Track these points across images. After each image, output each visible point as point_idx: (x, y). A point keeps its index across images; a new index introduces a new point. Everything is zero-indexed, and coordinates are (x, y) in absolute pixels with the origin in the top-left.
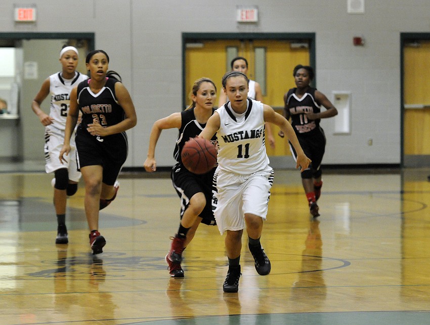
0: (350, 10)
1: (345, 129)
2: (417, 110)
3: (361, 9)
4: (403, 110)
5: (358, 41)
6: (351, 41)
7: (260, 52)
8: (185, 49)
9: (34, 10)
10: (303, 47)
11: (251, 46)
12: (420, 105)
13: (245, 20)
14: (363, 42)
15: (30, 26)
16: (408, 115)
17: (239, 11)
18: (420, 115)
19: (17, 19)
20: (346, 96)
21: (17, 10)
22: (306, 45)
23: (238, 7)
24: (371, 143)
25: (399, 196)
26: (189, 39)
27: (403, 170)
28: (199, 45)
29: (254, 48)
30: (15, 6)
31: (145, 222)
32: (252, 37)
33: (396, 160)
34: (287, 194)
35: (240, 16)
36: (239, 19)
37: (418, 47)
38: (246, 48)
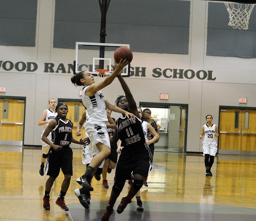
7: (247, 114)
8: (220, 111)
9: (167, 95)
13: (242, 102)
15: (166, 101)
17: (240, 99)
19: (161, 98)
21: (161, 95)
23: (240, 97)
26: (221, 108)
28: (225, 110)
29: (245, 112)
30: (161, 94)
31: (170, 170)
32: (244, 108)
36: (240, 102)
38: (242, 112)
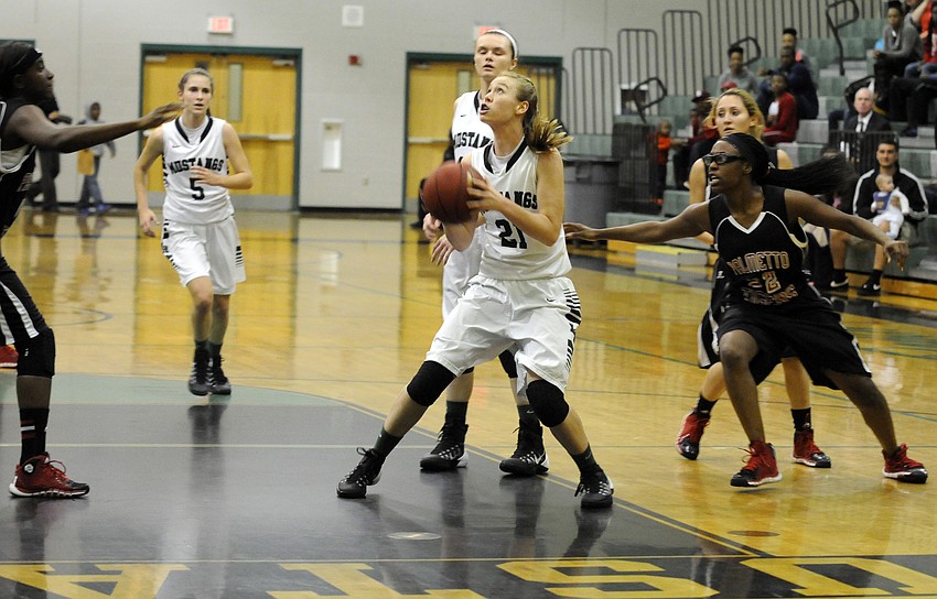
0: (345, 22)
1: (336, 163)
2: (423, 145)
3: (360, 22)
4: (407, 145)
5: (354, 60)
6: (346, 60)
7: (236, 68)
8: (143, 63)
10: (287, 65)
11: (225, 61)
12: (428, 139)
13: (217, 30)
14: (359, 61)
16: (413, 151)
17: (211, 20)
18: (428, 150)
20: (338, 126)
22: (291, 62)
23: (209, 15)
24: (366, 182)
25: (397, 247)
26: (149, 51)
27: (405, 216)
28: (162, 59)
29: (229, 64)
32: (226, 50)
33: (397, 204)
34: (263, 239)
35: (212, 25)
36: (210, 28)
37: (427, 70)
38: (219, 65)
